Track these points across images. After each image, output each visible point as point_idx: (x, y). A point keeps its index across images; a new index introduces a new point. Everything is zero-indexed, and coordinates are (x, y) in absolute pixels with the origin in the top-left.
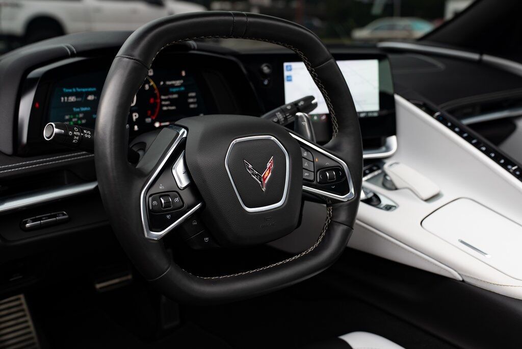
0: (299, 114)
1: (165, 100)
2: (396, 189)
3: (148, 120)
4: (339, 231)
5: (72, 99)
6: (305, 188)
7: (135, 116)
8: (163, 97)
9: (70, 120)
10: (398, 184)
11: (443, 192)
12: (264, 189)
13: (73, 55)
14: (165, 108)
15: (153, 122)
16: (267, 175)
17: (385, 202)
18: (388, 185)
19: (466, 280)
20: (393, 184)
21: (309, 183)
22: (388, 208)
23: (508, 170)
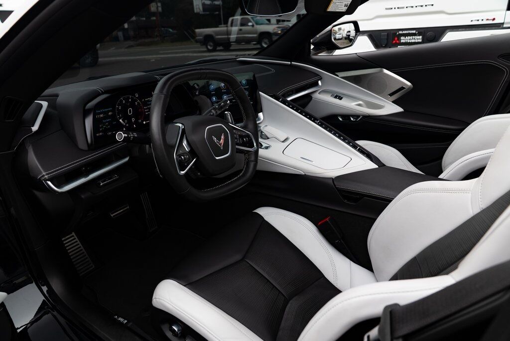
0: (226, 112)
1: (146, 109)
2: (268, 138)
3: (140, 121)
4: (252, 165)
5: (102, 116)
6: (237, 147)
7: (133, 120)
8: (145, 108)
9: (102, 127)
10: (269, 136)
11: (289, 137)
12: (222, 148)
13: (103, 93)
14: (147, 113)
15: (143, 121)
16: (222, 141)
17: (264, 145)
18: (263, 137)
19: (306, 174)
20: (267, 136)
21: (238, 144)
22: (267, 148)
23: (316, 123)
